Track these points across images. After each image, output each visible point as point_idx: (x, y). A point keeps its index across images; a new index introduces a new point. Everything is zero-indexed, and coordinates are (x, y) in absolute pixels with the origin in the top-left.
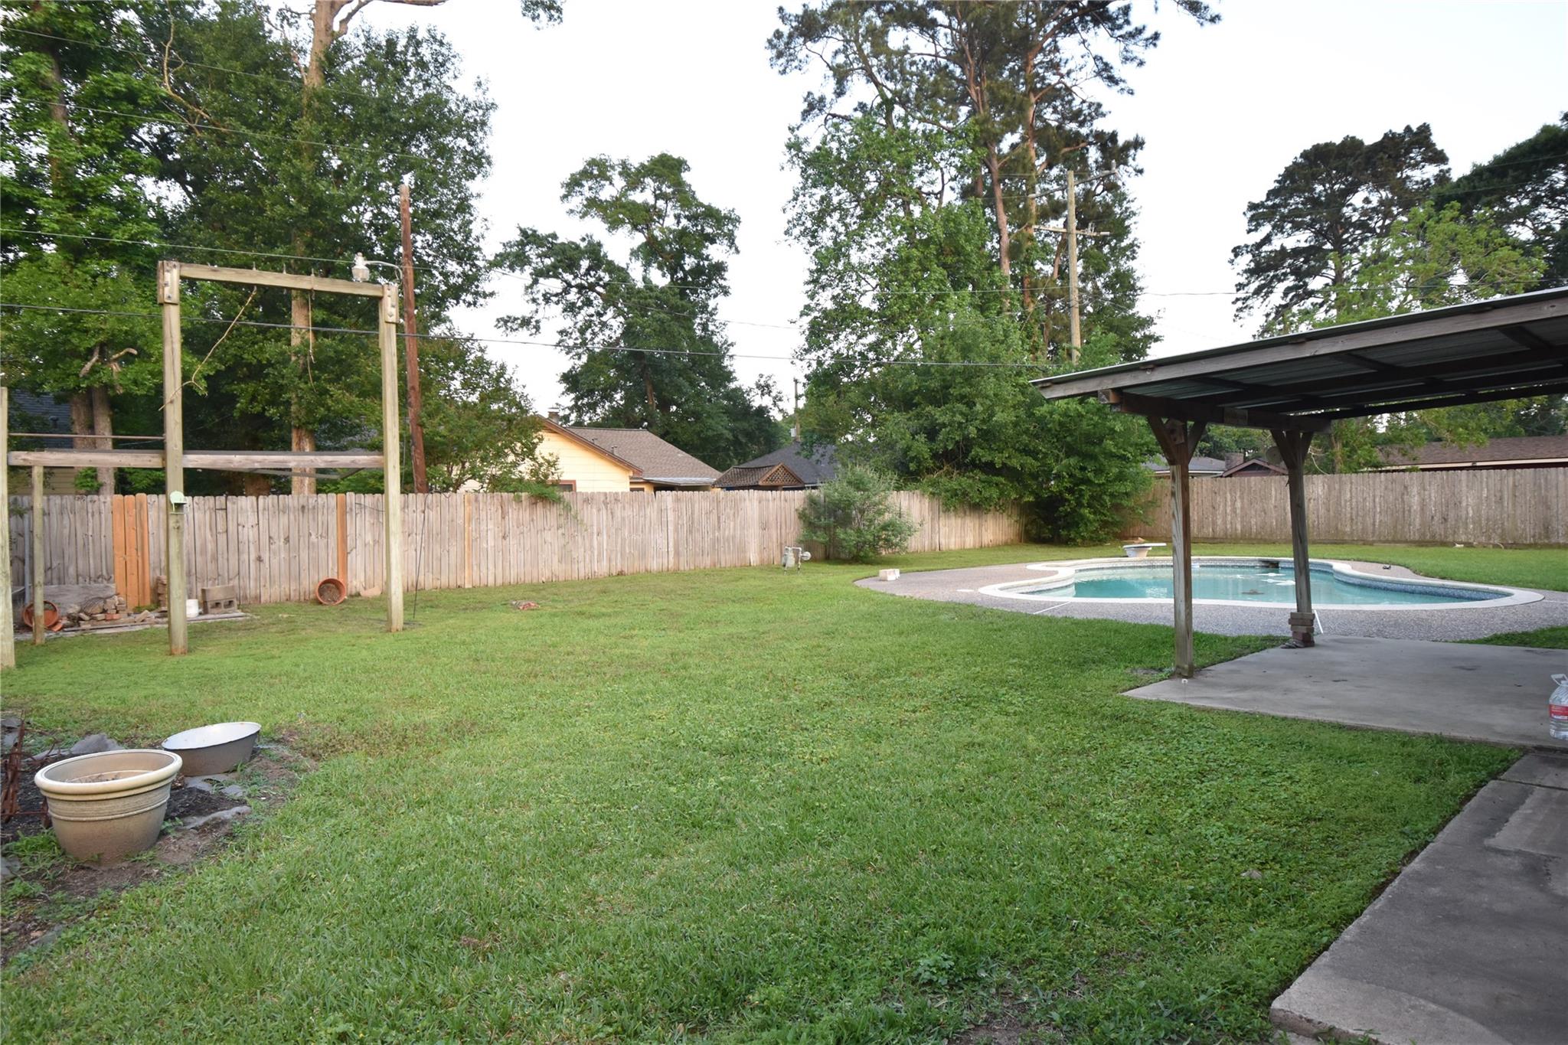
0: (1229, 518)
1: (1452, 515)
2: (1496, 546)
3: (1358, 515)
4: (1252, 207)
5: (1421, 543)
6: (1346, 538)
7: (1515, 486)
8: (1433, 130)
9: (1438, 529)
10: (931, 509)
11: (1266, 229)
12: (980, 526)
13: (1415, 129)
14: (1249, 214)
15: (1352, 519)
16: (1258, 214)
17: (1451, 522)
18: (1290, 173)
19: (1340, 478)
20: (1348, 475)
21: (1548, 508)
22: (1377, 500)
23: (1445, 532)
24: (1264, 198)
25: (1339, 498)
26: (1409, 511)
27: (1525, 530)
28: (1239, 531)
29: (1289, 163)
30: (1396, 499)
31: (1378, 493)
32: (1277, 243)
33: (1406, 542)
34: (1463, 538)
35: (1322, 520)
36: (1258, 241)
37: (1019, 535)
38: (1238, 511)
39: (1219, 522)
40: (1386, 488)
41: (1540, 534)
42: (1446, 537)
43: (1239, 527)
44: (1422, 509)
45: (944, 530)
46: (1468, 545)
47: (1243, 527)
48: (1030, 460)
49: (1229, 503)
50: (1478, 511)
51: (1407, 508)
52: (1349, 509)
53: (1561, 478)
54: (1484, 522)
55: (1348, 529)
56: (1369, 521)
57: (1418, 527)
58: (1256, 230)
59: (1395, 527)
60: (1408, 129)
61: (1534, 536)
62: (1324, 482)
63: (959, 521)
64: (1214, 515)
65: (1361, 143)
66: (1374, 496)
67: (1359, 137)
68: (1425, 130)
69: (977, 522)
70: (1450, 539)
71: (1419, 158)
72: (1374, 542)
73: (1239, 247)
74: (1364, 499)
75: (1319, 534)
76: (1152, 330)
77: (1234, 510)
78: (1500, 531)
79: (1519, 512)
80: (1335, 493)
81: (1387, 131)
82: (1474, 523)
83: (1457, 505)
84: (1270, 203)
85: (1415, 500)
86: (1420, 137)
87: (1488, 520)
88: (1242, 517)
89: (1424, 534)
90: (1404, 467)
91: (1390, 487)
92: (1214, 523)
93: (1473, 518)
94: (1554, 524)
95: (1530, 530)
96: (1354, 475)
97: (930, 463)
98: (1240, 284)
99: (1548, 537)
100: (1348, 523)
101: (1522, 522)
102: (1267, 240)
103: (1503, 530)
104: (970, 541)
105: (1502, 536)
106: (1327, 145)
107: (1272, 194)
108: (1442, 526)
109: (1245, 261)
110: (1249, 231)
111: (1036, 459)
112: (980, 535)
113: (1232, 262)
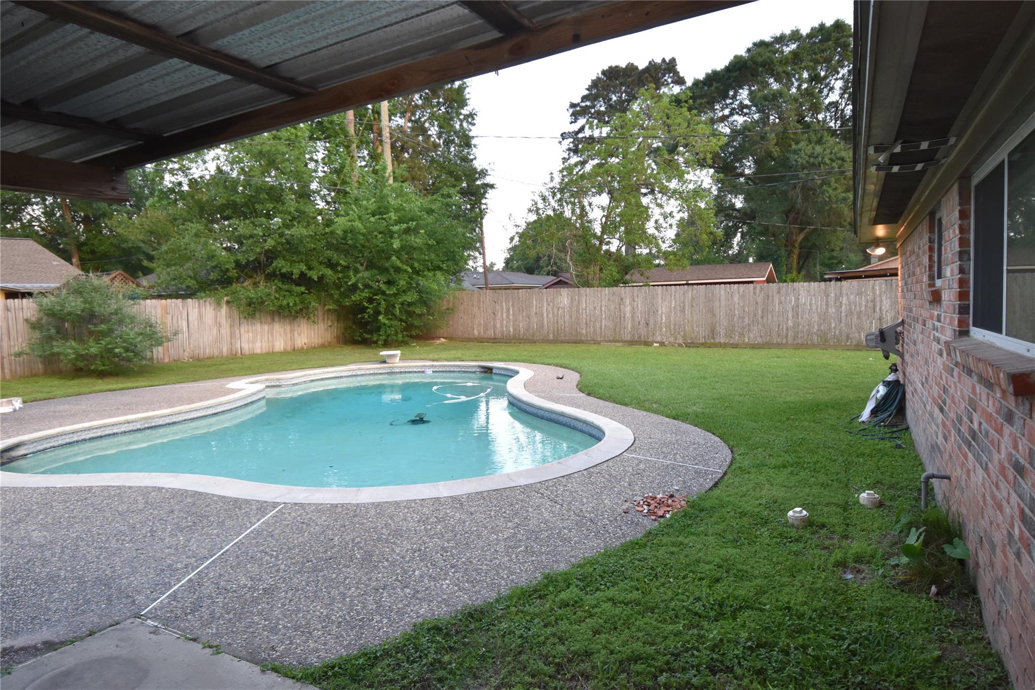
0: (505, 322)
1: (652, 321)
2: (680, 345)
3: (590, 320)
4: (573, 105)
5: (631, 343)
6: (583, 338)
7: (693, 298)
8: (677, 60)
9: (642, 330)
10: (230, 316)
11: (582, 121)
12: (292, 331)
13: (667, 61)
14: (571, 111)
15: (587, 324)
16: (577, 111)
17: (651, 326)
18: (595, 84)
19: (579, 291)
20: (584, 289)
21: (714, 315)
22: (603, 309)
23: (648, 334)
24: (579, 101)
25: (578, 306)
26: (624, 317)
27: (698, 332)
28: (512, 333)
29: (594, 78)
30: (616, 308)
31: (603, 303)
32: (587, 133)
33: (622, 341)
34: (659, 339)
35: (567, 324)
36: (576, 130)
37: (337, 337)
38: (511, 317)
39: (498, 325)
40: (609, 300)
41: (708, 335)
42: (648, 338)
43: (511, 330)
44: (632, 316)
45: (245, 336)
46: (662, 344)
47: (514, 329)
48: (329, 272)
49: (505, 311)
50: (668, 317)
51: (622, 315)
52: (584, 316)
53: (723, 292)
54: (672, 326)
55: (584, 332)
56: (598, 325)
57: (630, 330)
58: (575, 122)
59: (615, 330)
60: (664, 60)
61: (705, 337)
62: (568, 294)
63: (266, 327)
64: (494, 319)
65: (637, 68)
66: (601, 306)
67: (635, 64)
68: (673, 60)
69: (288, 328)
70: (651, 339)
71: (670, 80)
72: (601, 341)
73: (565, 133)
74: (595, 308)
75: (565, 336)
76: (488, 180)
77: (508, 316)
78: (682, 333)
79: (695, 318)
80: (575, 303)
81: (651, 60)
82: (666, 327)
83: (655, 312)
84: (583, 104)
85: (628, 309)
86: (670, 66)
87: (675, 324)
88: (514, 322)
89: (633, 335)
90: (641, 284)
91: (611, 298)
92: (495, 326)
93: (665, 323)
94: (718, 329)
95: (702, 333)
96: (588, 289)
97: (233, 273)
98: (564, 158)
99: (713, 338)
100: (584, 326)
101: (697, 326)
102: (582, 129)
103: (685, 333)
104: (280, 345)
105: (684, 337)
106: (616, 67)
107: (584, 98)
108: (645, 329)
109: (568, 143)
110: (571, 123)
111: (336, 272)
112: (292, 339)
113: (560, 142)
